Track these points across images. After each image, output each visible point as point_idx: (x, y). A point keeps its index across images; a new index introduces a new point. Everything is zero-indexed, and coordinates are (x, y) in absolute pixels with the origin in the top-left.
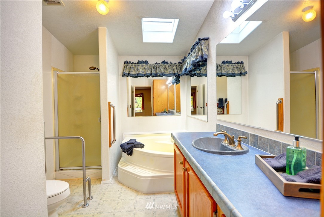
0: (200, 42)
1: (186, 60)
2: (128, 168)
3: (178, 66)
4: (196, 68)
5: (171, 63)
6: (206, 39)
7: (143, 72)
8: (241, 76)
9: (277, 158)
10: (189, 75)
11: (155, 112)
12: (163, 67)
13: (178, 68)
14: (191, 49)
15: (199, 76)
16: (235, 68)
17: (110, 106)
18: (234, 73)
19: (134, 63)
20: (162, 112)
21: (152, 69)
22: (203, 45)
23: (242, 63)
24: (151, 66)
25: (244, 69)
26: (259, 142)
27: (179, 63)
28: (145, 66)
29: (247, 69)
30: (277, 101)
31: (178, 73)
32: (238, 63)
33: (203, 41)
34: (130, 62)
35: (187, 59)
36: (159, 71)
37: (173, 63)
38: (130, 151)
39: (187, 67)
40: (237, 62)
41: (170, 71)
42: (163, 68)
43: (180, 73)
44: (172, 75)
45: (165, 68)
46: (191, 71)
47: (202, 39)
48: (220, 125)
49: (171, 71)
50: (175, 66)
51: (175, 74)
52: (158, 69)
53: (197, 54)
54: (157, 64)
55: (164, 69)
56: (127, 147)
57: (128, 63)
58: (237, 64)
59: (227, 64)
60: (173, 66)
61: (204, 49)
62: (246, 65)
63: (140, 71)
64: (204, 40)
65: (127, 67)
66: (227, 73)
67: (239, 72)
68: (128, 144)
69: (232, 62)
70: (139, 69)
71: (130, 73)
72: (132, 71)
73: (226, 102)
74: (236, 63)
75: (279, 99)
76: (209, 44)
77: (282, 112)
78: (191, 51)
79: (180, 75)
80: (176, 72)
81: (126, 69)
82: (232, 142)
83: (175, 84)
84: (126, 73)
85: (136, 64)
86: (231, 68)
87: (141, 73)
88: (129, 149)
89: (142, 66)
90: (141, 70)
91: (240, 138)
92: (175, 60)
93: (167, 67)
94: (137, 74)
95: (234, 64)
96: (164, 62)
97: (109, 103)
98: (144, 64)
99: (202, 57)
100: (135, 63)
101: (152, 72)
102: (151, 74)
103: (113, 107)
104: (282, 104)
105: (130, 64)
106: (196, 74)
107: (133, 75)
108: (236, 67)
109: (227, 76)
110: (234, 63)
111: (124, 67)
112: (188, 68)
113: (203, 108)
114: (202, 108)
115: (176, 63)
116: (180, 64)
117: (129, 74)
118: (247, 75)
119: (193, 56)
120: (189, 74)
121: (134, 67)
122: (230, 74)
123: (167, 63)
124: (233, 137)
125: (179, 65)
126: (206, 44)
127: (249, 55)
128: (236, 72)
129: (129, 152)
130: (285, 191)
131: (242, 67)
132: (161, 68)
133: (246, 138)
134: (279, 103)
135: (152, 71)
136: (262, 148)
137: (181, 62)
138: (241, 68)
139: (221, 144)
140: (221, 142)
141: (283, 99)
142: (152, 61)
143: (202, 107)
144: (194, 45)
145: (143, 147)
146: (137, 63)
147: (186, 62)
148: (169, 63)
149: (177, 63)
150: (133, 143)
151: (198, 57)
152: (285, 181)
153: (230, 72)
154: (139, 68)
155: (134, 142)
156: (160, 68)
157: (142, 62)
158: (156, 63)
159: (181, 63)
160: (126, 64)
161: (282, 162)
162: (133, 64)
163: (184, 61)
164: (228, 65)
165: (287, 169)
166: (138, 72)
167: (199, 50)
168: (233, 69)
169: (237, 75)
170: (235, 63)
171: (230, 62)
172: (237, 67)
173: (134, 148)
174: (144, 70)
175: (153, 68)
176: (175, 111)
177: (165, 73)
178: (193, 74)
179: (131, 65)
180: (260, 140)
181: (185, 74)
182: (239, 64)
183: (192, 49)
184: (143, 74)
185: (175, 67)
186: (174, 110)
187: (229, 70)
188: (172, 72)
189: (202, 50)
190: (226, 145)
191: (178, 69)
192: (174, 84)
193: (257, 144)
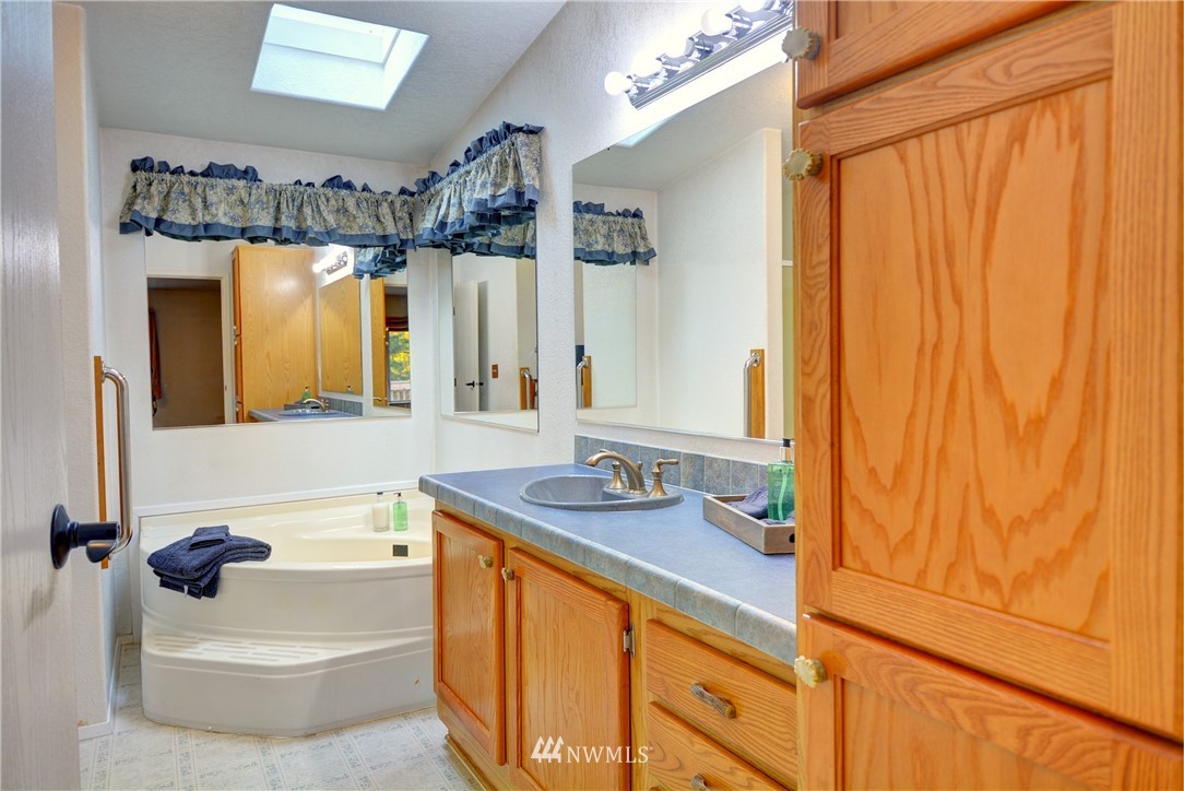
0: (512, 137)
1: (438, 186)
2: (206, 649)
3: (398, 205)
4: (482, 228)
5: (365, 189)
6: (533, 132)
7: (233, 219)
8: (633, 263)
9: (750, 498)
10: (446, 247)
11: (249, 406)
12: (333, 202)
13: (399, 214)
14: (469, 150)
15: (484, 254)
16: (615, 234)
17: (101, 375)
18: (613, 252)
19: (187, 170)
20: (287, 407)
21: (278, 208)
22: (522, 152)
23: (637, 215)
24: (276, 192)
25: (644, 238)
26: (708, 473)
27: (403, 191)
28: (244, 194)
29: (654, 243)
30: (746, 358)
31: (398, 235)
32: (625, 214)
33: (521, 138)
34: (164, 167)
35: (444, 183)
36: (313, 218)
37: (377, 188)
38: (210, 575)
39: (446, 215)
40: (620, 211)
41: (364, 223)
42: (330, 208)
43: (410, 237)
44: (375, 242)
45: (342, 210)
46: (460, 236)
47: (520, 130)
48: (586, 438)
49: (370, 224)
50: (385, 204)
51: (385, 238)
52: (307, 210)
53: (496, 176)
54: (302, 189)
55: (338, 211)
56: (193, 560)
57: (156, 168)
58: (620, 219)
59: (588, 216)
60: (378, 204)
61: (527, 167)
62: (651, 223)
63: (221, 214)
64: (524, 132)
65: (153, 188)
66: (587, 250)
67: (629, 250)
68: (195, 546)
69: (606, 210)
70: (211, 205)
71: (168, 217)
72: (174, 211)
73: (581, 360)
74: (619, 214)
75: (752, 351)
76: (543, 150)
77: (760, 395)
78: (469, 158)
79: (410, 243)
80: (391, 229)
81: (145, 198)
82: (636, 481)
83: (367, 276)
84: (147, 219)
85: (200, 179)
86: (602, 231)
87: (224, 220)
88: (204, 567)
89: (230, 191)
90: (223, 208)
91: (659, 465)
92: (387, 180)
93: (351, 204)
94: (207, 226)
95: (611, 218)
96: (334, 182)
97: (98, 360)
98: (242, 183)
99: (519, 195)
100: (192, 173)
101: (277, 219)
102: (276, 230)
103: (115, 379)
104: (760, 367)
105: (168, 176)
106: (475, 247)
107: (182, 227)
108: (618, 228)
109: (588, 262)
110: (612, 214)
111: (135, 187)
112: (450, 220)
113: (481, 384)
114: (477, 387)
115: (389, 193)
116: (409, 198)
117: (159, 222)
118: (654, 262)
119: (479, 182)
120: (448, 244)
121: (186, 190)
122: (597, 252)
123: (349, 186)
124: (640, 467)
125: (405, 203)
126: (534, 148)
127: (662, 189)
128: (620, 248)
129: (206, 581)
130: (766, 544)
131: (637, 230)
132: (322, 208)
133: (677, 463)
134: (751, 366)
135: (283, 218)
136: (714, 487)
137: (414, 189)
138: (636, 234)
139: (604, 492)
140: (602, 486)
141: (763, 351)
142: (278, 171)
143: (477, 381)
144: (481, 140)
145: (267, 556)
146: (205, 174)
147: (437, 193)
148: (359, 186)
149: (396, 191)
150: (221, 541)
151: (503, 191)
152: (766, 526)
153: (599, 247)
154: (212, 197)
155: (223, 536)
156: (318, 205)
157: (228, 172)
158: (298, 182)
159: (412, 194)
160: (142, 175)
161: (761, 503)
162: (185, 178)
163: (427, 188)
164: (591, 220)
165: (770, 513)
166: (208, 219)
167: (503, 164)
168: (608, 236)
169: (622, 259)
170: (614, 212)
171: (599, 208)
172: (622, 230)
173: (228, 562)
174: (239, 210)
175: (283, 206)
176: (367, 398)
177: (341, 232)
178: (463, 245)
179: (174, 178)
180: (710, 466)
181: (433, 242)
182: (630, 220)
183: (473, 153)
184: (233, 228)
185: (385, 209)
186: (361, 393)
187: (593, 237)
188: (374, 228)
189: (517, 166)
190: (619, 491)
191: (400, 218)
192: (361, 277)
193: (702, 480)
